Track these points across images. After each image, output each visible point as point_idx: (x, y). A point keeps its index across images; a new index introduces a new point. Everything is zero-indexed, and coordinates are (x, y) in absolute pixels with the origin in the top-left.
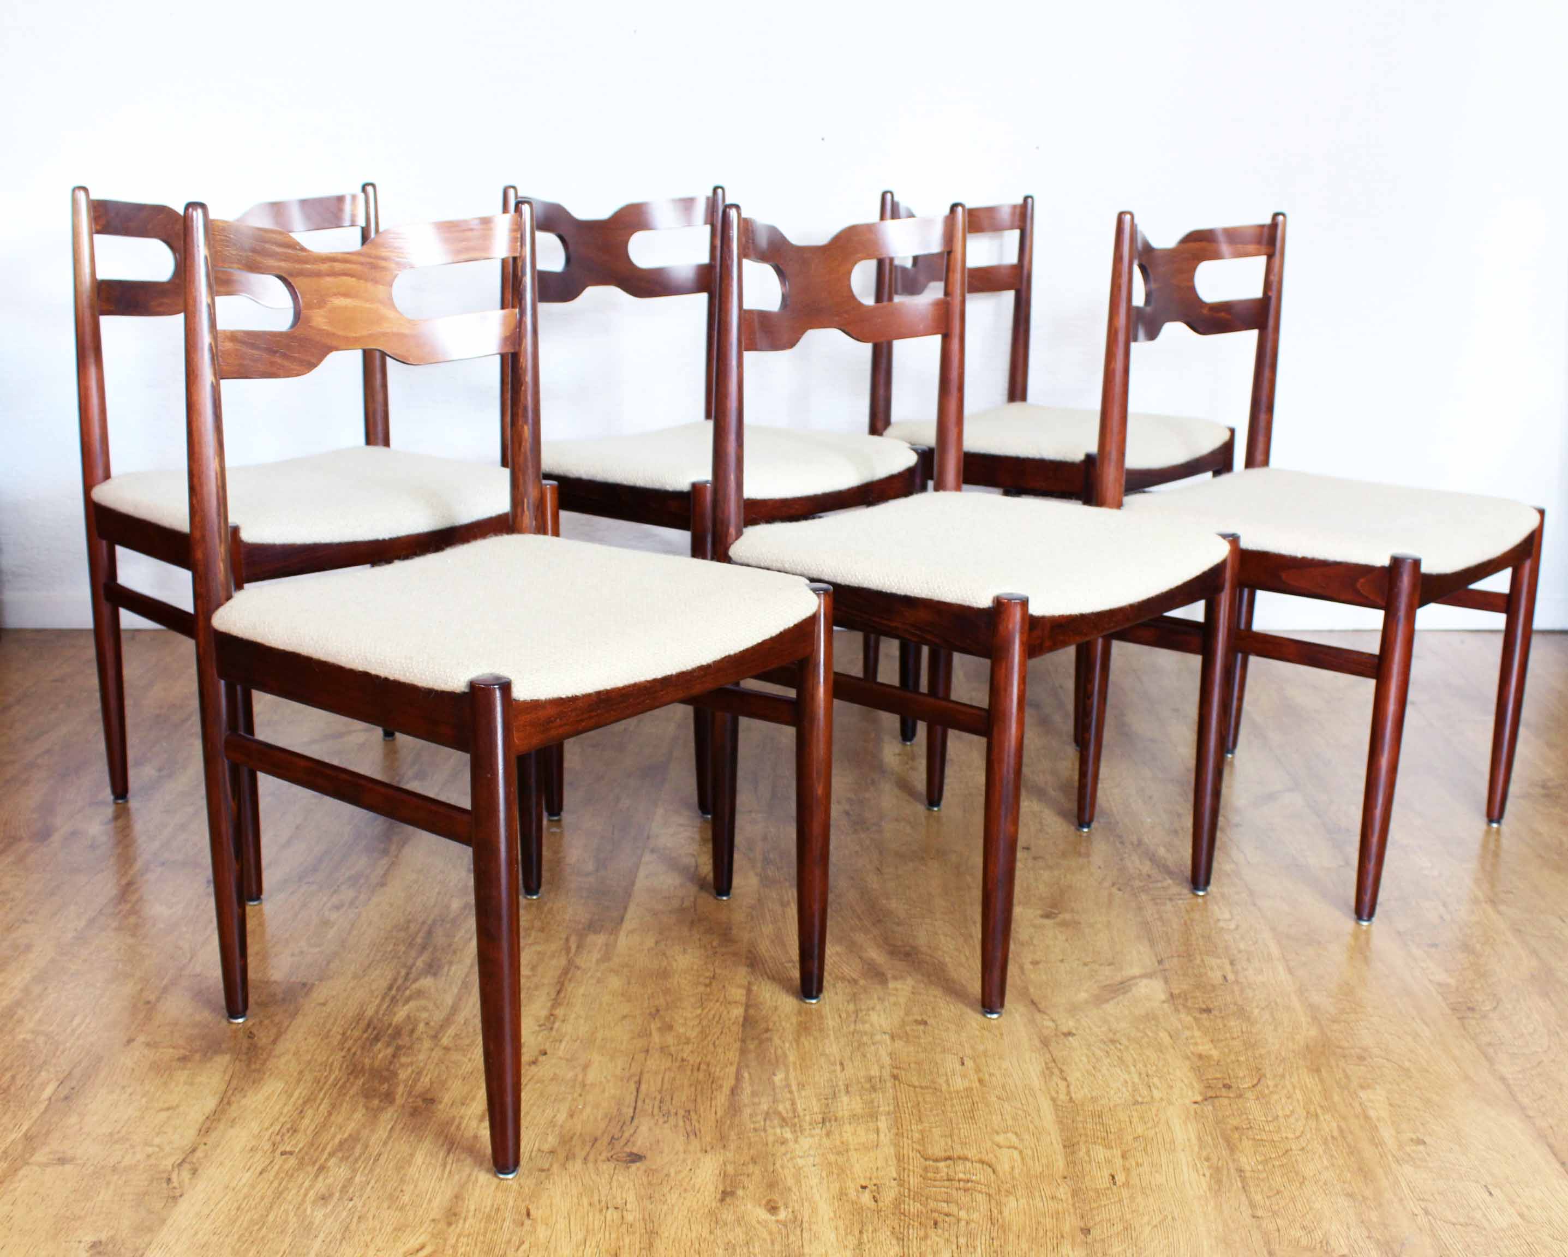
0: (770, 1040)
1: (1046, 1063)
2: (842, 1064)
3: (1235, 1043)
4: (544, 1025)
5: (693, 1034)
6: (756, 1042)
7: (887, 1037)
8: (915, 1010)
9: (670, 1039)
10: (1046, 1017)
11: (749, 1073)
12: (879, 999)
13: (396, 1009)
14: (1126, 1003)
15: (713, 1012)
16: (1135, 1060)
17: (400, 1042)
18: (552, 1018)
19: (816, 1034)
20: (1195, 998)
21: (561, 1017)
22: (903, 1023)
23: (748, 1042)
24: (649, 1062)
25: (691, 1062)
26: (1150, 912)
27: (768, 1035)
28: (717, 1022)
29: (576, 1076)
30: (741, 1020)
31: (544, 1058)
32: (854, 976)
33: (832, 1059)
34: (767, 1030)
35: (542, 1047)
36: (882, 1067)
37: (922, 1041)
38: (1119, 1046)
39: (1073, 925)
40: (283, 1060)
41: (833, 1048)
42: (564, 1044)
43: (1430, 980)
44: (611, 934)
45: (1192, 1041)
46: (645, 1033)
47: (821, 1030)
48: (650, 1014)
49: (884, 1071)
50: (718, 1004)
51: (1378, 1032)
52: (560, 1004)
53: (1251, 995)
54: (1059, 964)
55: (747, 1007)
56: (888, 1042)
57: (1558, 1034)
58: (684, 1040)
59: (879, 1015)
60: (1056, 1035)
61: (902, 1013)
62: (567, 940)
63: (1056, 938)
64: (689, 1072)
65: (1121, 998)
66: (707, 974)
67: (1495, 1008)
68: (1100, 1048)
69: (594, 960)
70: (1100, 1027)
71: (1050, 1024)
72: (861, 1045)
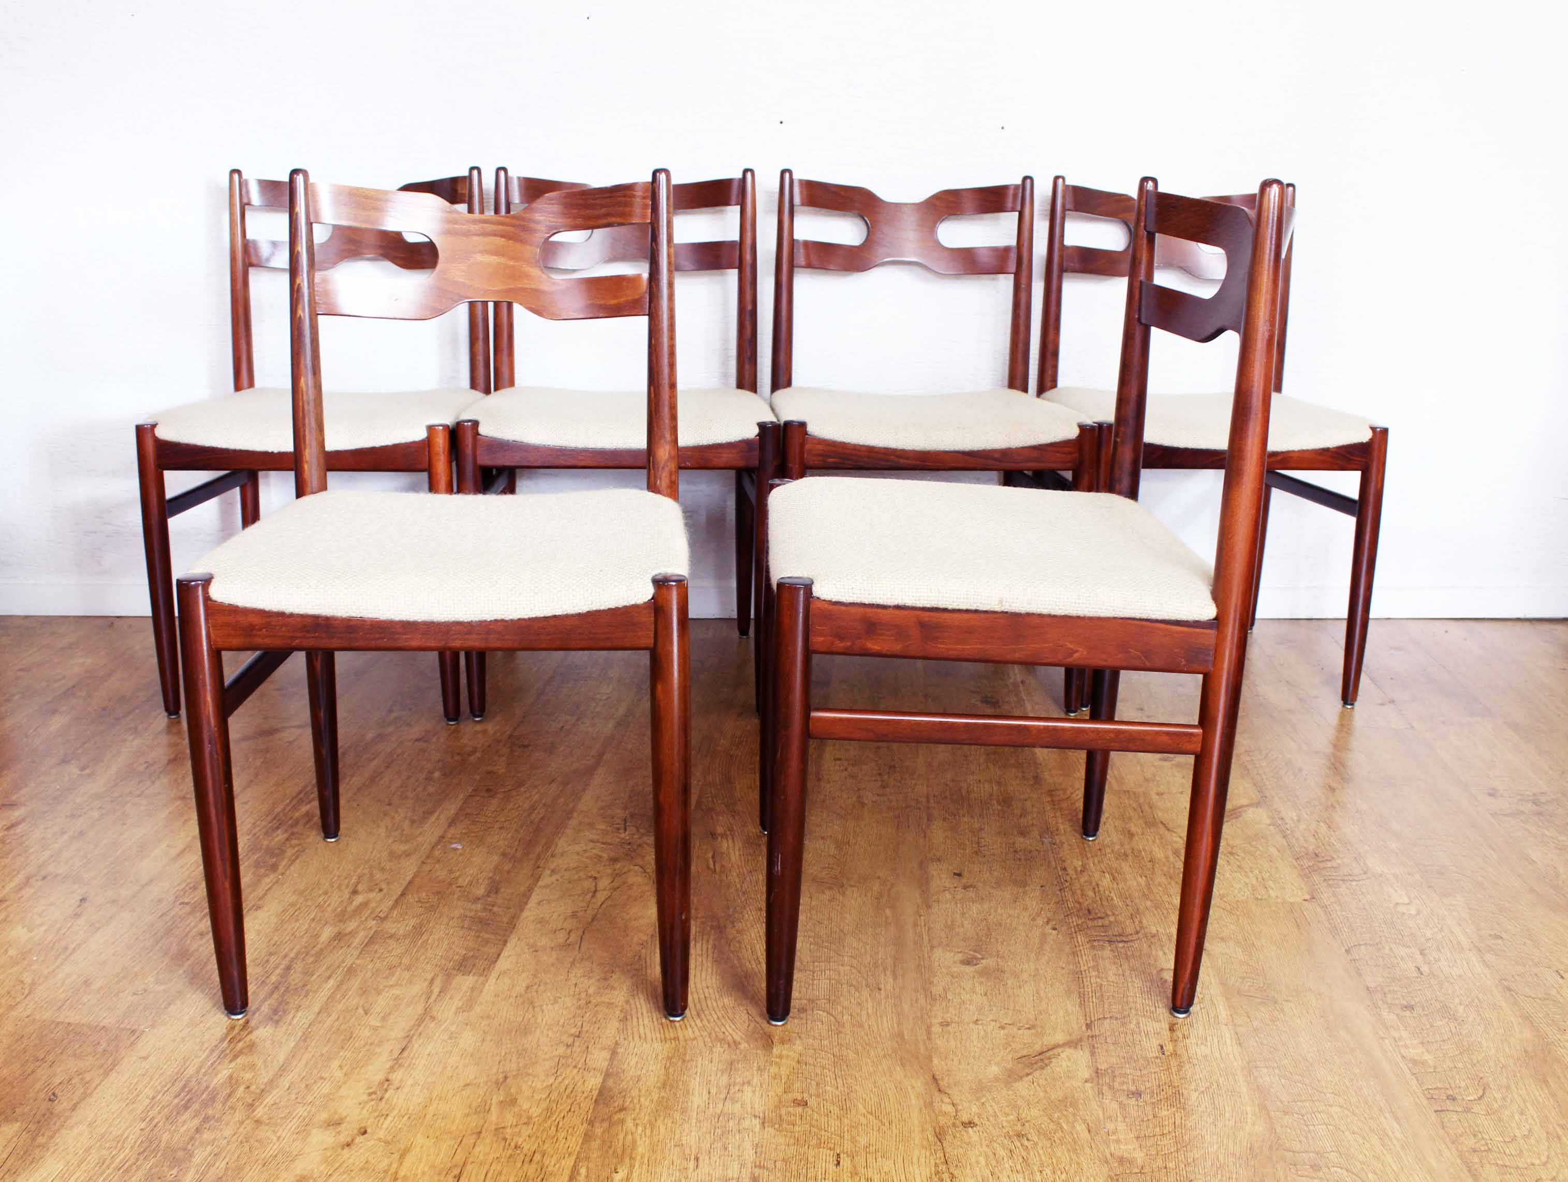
0: (622, 1121)
1: (936, 1165)
2: (697, 1159)
3: (1165, 1141)
4: (375, 1093)
5: (535, 1111)
6: (605, 1125)
7: (756, 1122)
8: (797, 1085)
9: (509, 1118)
10: (947, 1100)
11: (588, 1168)
12: (759, 1069)
13: (220, 1067)
14: (1042, 1082)
15: (566, 1082)
16: (1042, 1164)
17: (210, 1112)
18: (387, 1084)
19: (677, 1116)
20: (1125, 1075)
21: (396, 1083)
22: (780, 1104)
23: (597, 1124)
24: (477, 1149)
25: (525, 1151)
26: (1086, 960)
27: (621, 1115)
28: (568, 1097)
29: (391, 1164)
30: (595, 1093)
31: (362, 1137)
32: (737, 1038)
33: (687, 1151)
34: (622, 1109)
35: (363, 1125)
36: (742, 1165)
37: (797, 1128)
38: (1026, 1143)
39: (994, 975)
40: (75, 1131)
41: (691, 1136)
42: (390, 1118)
43: (1403, 1057)
44: (481, 975)
45: (1114, 1137)
46: (483, 1109)
47: (684, 1111)
48: (497, 1082)
49: (743, 1171)
50: (575, 1071)
51: (1337, 1128)
52: (401, 1066)
53: (1189, 1074)
54: (972, 1025)
55: (607, 1075)
56: (757, 1129)
57: (1559, 1137)
58: (524, 1120)
59: (754, 1092)
60: (954, 1125)
61: (780, 1090)
62: (432, 981)
63: (973, 991)
64: (519, 1164)
65: (1037, 1074)
66: (573, 1031)
67: (1480, 1098)
68: (1003, 1146)
69: (453, 1009)
70: (1007, 1115)
71: (950, 1109)
72: (726, 1132)
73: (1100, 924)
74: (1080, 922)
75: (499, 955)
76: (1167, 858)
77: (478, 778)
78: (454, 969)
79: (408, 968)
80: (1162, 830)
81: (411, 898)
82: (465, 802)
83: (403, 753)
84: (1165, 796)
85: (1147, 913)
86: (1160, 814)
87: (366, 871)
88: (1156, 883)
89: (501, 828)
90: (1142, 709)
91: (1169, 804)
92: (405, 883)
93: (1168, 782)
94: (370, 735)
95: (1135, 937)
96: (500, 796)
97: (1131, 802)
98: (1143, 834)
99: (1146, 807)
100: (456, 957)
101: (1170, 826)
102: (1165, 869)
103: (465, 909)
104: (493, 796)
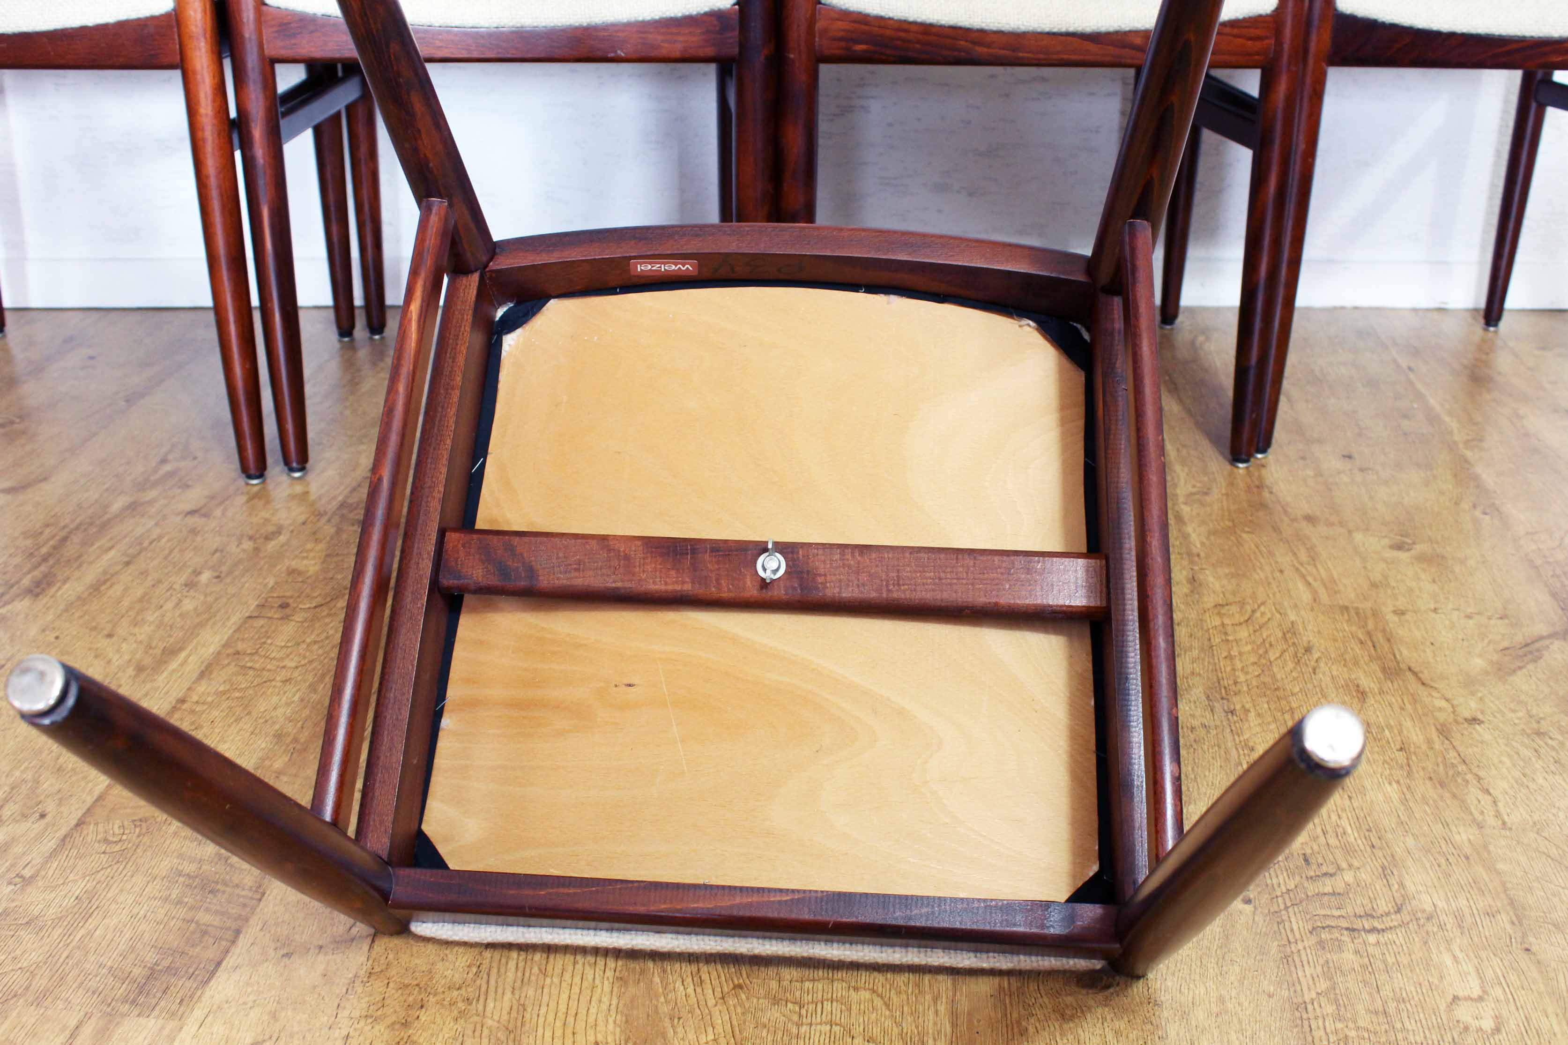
10: (1435, 694)
14: (1540, 676)
39: (1436, 561)
54: (1431, 614)
63: (1418, 578)
65: (1531, 667)
71: (1443, 704)
73: (1328, 889)
74: (1292, 886)
75: (219, 964)
76: (1429, 741)
77: (271, 582)
78: (125, 1001)
79: (38, 1002)
80: (1413, 685)
81: (90, 831)
82: (238, 630)
83: (160, 538)
84: (1407, 617)
85: (1409, 862)
86: (1405, 652)
87: (29, 776)
88: (1418, 797)
89: (286, 681)
90: (1350, 457)
91: (1417, 634)
92: (90, 800)
93: (1411, 590)
94: (118, 505)
95: (1395, 920)
96: (299, 617)
97: (1354, 628)
98: (1381, 692)
99: (1379, 637)
100: (136, 971)
101: (1425, 676)
102: (1430, 766)
103: (181, 856)
104: (286, 618)
